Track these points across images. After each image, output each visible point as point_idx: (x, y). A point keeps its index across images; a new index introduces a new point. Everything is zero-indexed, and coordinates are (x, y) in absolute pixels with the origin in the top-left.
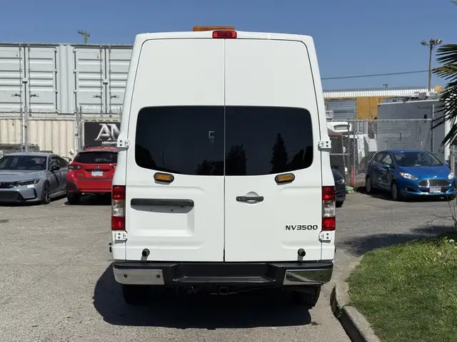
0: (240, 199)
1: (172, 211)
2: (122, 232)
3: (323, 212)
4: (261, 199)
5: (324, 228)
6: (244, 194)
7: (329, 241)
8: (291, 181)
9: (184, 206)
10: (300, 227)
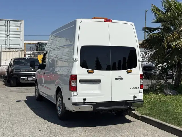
0: (116, 79)
1: (93, 84)
2: (76, 92)
3: (140, 83)
4: (122, 79)
5: (141, 88)
6: (117, 77)
7: (142, 93)
8: (131, 72)
9: (98, 82)
10: (134, 88)
